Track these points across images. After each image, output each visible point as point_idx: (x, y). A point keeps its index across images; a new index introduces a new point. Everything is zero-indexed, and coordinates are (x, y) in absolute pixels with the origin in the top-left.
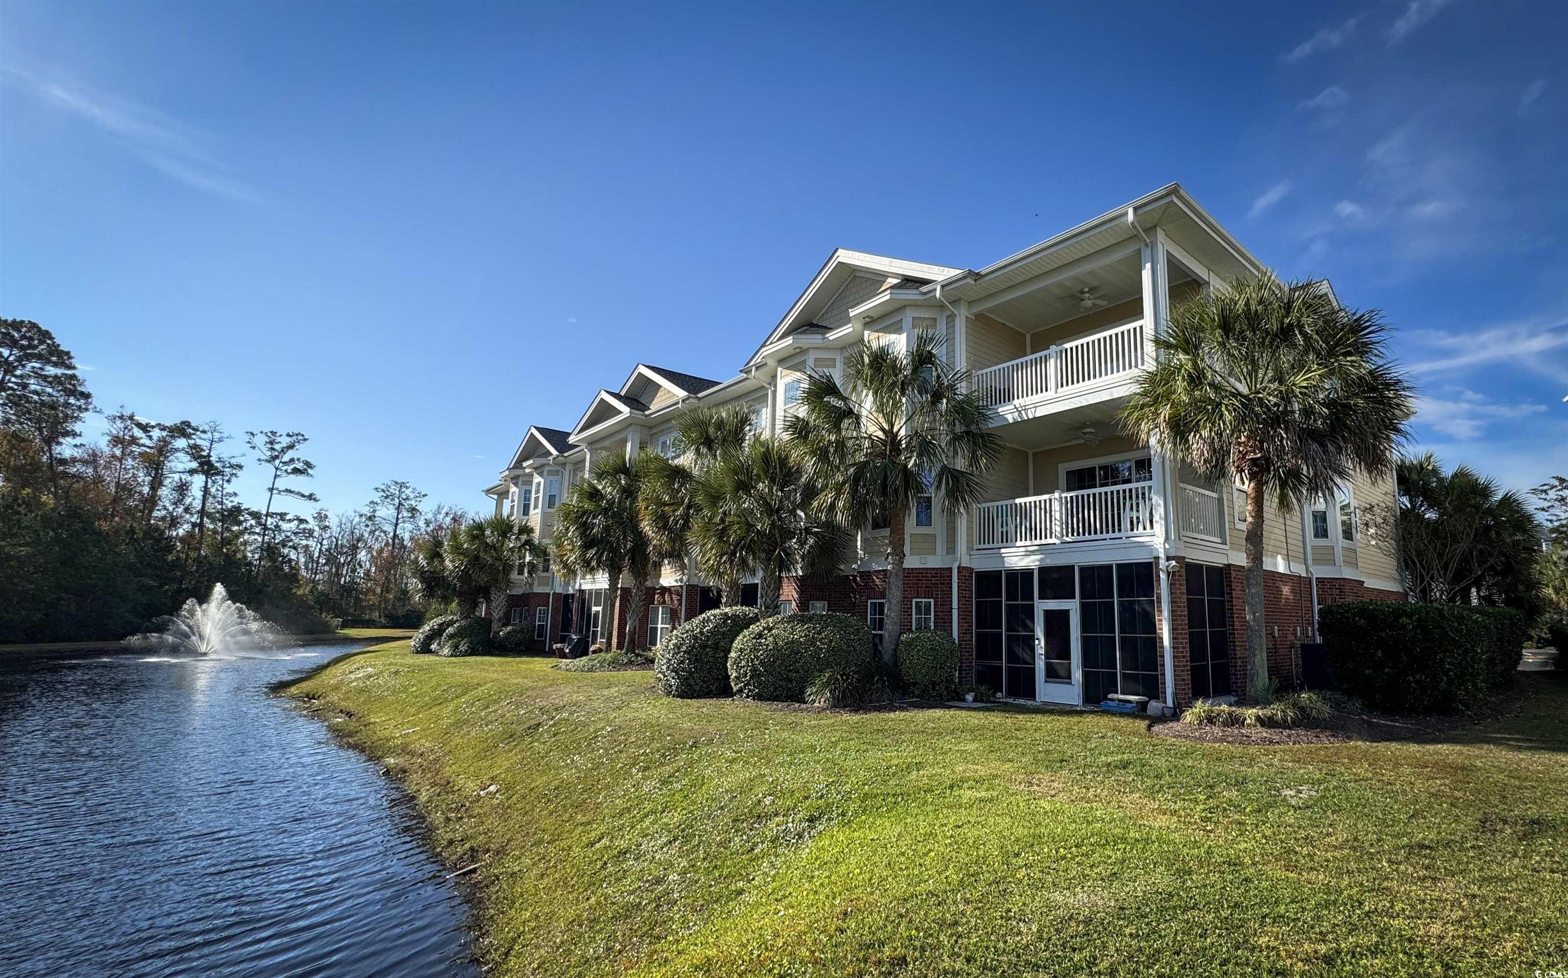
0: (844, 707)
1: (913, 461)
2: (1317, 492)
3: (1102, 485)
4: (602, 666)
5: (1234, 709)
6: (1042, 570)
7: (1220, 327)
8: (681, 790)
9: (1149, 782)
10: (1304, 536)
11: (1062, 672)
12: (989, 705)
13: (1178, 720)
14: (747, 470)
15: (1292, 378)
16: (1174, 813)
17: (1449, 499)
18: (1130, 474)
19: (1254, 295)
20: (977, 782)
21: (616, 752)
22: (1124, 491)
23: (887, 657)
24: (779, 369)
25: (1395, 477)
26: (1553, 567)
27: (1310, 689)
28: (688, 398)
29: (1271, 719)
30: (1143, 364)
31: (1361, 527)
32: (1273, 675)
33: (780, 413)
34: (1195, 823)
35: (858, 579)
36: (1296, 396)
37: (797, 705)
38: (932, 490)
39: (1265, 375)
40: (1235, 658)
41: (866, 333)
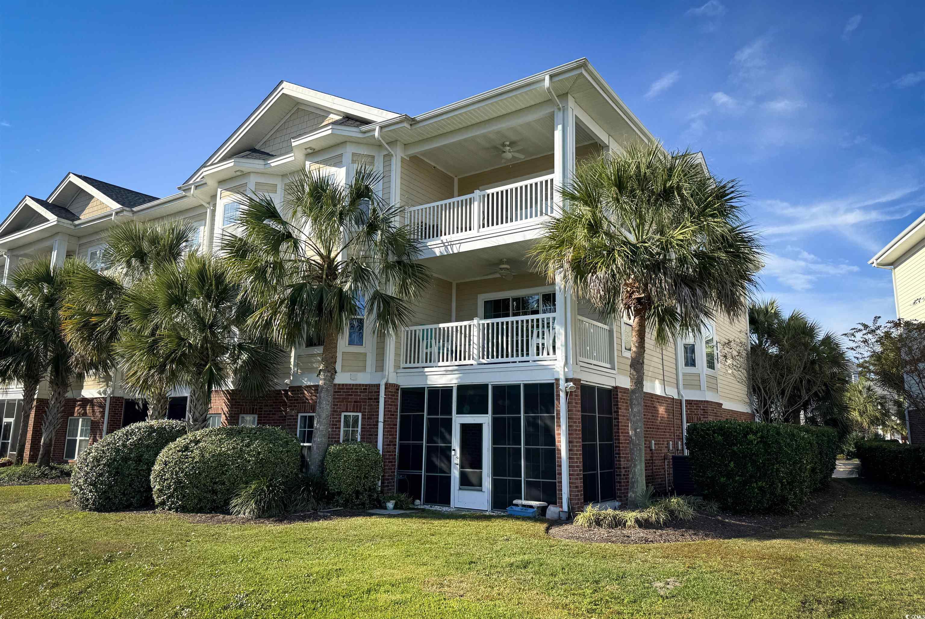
0: (268, 518)
1: (348, 284)
2: (687, 329)
3: (514, 315)
4: (10, 480)
5: (617, 512)
6: (461, 388)
7: (616, 186)
8: (93, 606)
9: (545, 580)
10: (676, 365)
11: (474, 480)
12: (408, 512)
13: (572, 523)
14: (182, 285)
15: (671, 232)
16: (565, 606)
17: (786, 338)
18: (538, 306)
19: (644, 160)
20: (393, 586)
21: (21, 570)
22: (532, 320)
23: (313, 468)
24: (219, 190)
25: (748, 318)
26: (859, 395)
27: (679, 495)
28: (122, 211)
29: (646, 520)
30: (552, 212)
31: (721, 358)
32: (649, 483)
33: (218, 231)
34: (582, 614)
35: (289, 393)
36: (673, 247)
37: (221, 516)
38: (365, 313)
39: (650, 228)
40: (620, 468)
41: (308, 163)
